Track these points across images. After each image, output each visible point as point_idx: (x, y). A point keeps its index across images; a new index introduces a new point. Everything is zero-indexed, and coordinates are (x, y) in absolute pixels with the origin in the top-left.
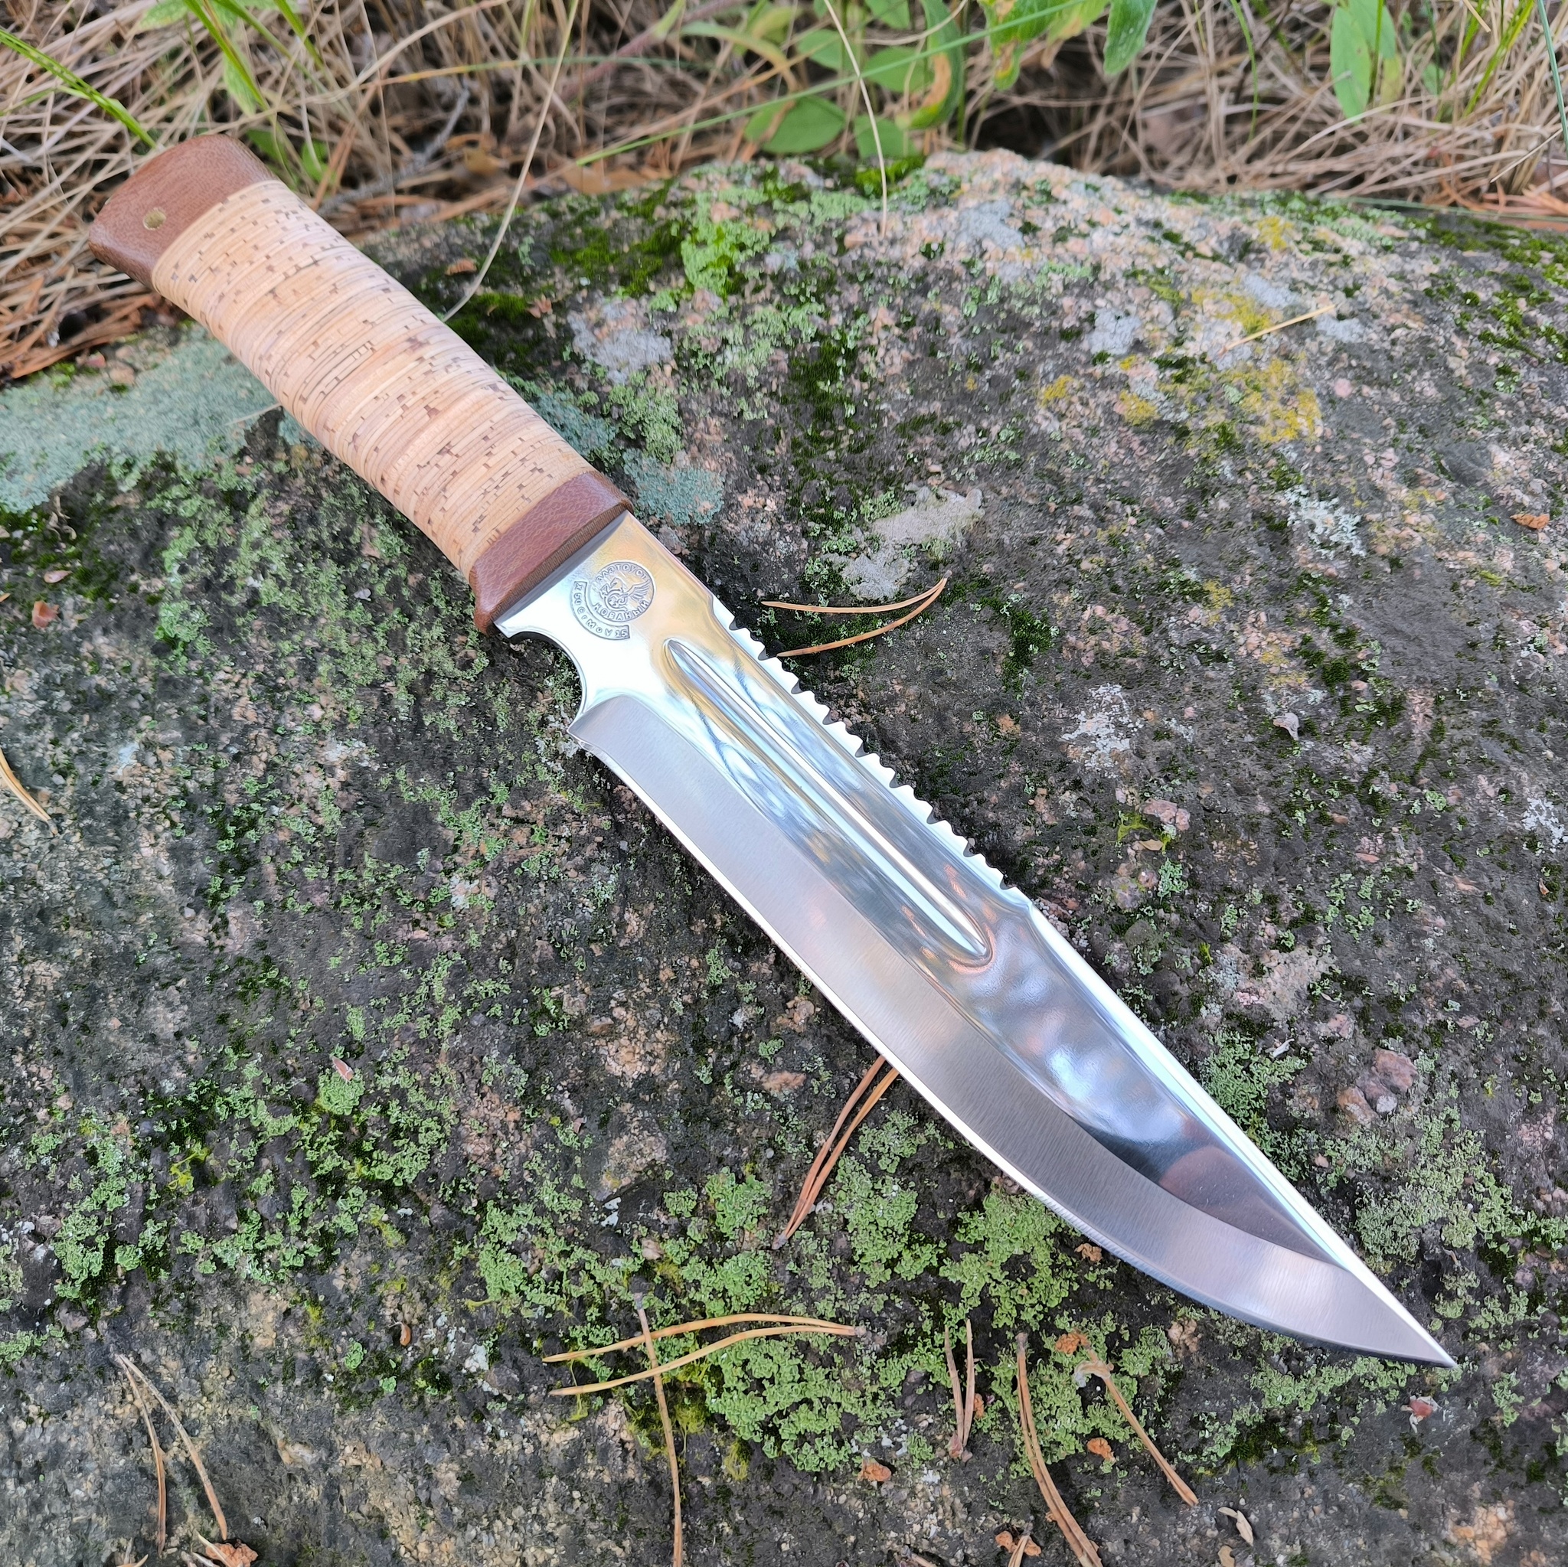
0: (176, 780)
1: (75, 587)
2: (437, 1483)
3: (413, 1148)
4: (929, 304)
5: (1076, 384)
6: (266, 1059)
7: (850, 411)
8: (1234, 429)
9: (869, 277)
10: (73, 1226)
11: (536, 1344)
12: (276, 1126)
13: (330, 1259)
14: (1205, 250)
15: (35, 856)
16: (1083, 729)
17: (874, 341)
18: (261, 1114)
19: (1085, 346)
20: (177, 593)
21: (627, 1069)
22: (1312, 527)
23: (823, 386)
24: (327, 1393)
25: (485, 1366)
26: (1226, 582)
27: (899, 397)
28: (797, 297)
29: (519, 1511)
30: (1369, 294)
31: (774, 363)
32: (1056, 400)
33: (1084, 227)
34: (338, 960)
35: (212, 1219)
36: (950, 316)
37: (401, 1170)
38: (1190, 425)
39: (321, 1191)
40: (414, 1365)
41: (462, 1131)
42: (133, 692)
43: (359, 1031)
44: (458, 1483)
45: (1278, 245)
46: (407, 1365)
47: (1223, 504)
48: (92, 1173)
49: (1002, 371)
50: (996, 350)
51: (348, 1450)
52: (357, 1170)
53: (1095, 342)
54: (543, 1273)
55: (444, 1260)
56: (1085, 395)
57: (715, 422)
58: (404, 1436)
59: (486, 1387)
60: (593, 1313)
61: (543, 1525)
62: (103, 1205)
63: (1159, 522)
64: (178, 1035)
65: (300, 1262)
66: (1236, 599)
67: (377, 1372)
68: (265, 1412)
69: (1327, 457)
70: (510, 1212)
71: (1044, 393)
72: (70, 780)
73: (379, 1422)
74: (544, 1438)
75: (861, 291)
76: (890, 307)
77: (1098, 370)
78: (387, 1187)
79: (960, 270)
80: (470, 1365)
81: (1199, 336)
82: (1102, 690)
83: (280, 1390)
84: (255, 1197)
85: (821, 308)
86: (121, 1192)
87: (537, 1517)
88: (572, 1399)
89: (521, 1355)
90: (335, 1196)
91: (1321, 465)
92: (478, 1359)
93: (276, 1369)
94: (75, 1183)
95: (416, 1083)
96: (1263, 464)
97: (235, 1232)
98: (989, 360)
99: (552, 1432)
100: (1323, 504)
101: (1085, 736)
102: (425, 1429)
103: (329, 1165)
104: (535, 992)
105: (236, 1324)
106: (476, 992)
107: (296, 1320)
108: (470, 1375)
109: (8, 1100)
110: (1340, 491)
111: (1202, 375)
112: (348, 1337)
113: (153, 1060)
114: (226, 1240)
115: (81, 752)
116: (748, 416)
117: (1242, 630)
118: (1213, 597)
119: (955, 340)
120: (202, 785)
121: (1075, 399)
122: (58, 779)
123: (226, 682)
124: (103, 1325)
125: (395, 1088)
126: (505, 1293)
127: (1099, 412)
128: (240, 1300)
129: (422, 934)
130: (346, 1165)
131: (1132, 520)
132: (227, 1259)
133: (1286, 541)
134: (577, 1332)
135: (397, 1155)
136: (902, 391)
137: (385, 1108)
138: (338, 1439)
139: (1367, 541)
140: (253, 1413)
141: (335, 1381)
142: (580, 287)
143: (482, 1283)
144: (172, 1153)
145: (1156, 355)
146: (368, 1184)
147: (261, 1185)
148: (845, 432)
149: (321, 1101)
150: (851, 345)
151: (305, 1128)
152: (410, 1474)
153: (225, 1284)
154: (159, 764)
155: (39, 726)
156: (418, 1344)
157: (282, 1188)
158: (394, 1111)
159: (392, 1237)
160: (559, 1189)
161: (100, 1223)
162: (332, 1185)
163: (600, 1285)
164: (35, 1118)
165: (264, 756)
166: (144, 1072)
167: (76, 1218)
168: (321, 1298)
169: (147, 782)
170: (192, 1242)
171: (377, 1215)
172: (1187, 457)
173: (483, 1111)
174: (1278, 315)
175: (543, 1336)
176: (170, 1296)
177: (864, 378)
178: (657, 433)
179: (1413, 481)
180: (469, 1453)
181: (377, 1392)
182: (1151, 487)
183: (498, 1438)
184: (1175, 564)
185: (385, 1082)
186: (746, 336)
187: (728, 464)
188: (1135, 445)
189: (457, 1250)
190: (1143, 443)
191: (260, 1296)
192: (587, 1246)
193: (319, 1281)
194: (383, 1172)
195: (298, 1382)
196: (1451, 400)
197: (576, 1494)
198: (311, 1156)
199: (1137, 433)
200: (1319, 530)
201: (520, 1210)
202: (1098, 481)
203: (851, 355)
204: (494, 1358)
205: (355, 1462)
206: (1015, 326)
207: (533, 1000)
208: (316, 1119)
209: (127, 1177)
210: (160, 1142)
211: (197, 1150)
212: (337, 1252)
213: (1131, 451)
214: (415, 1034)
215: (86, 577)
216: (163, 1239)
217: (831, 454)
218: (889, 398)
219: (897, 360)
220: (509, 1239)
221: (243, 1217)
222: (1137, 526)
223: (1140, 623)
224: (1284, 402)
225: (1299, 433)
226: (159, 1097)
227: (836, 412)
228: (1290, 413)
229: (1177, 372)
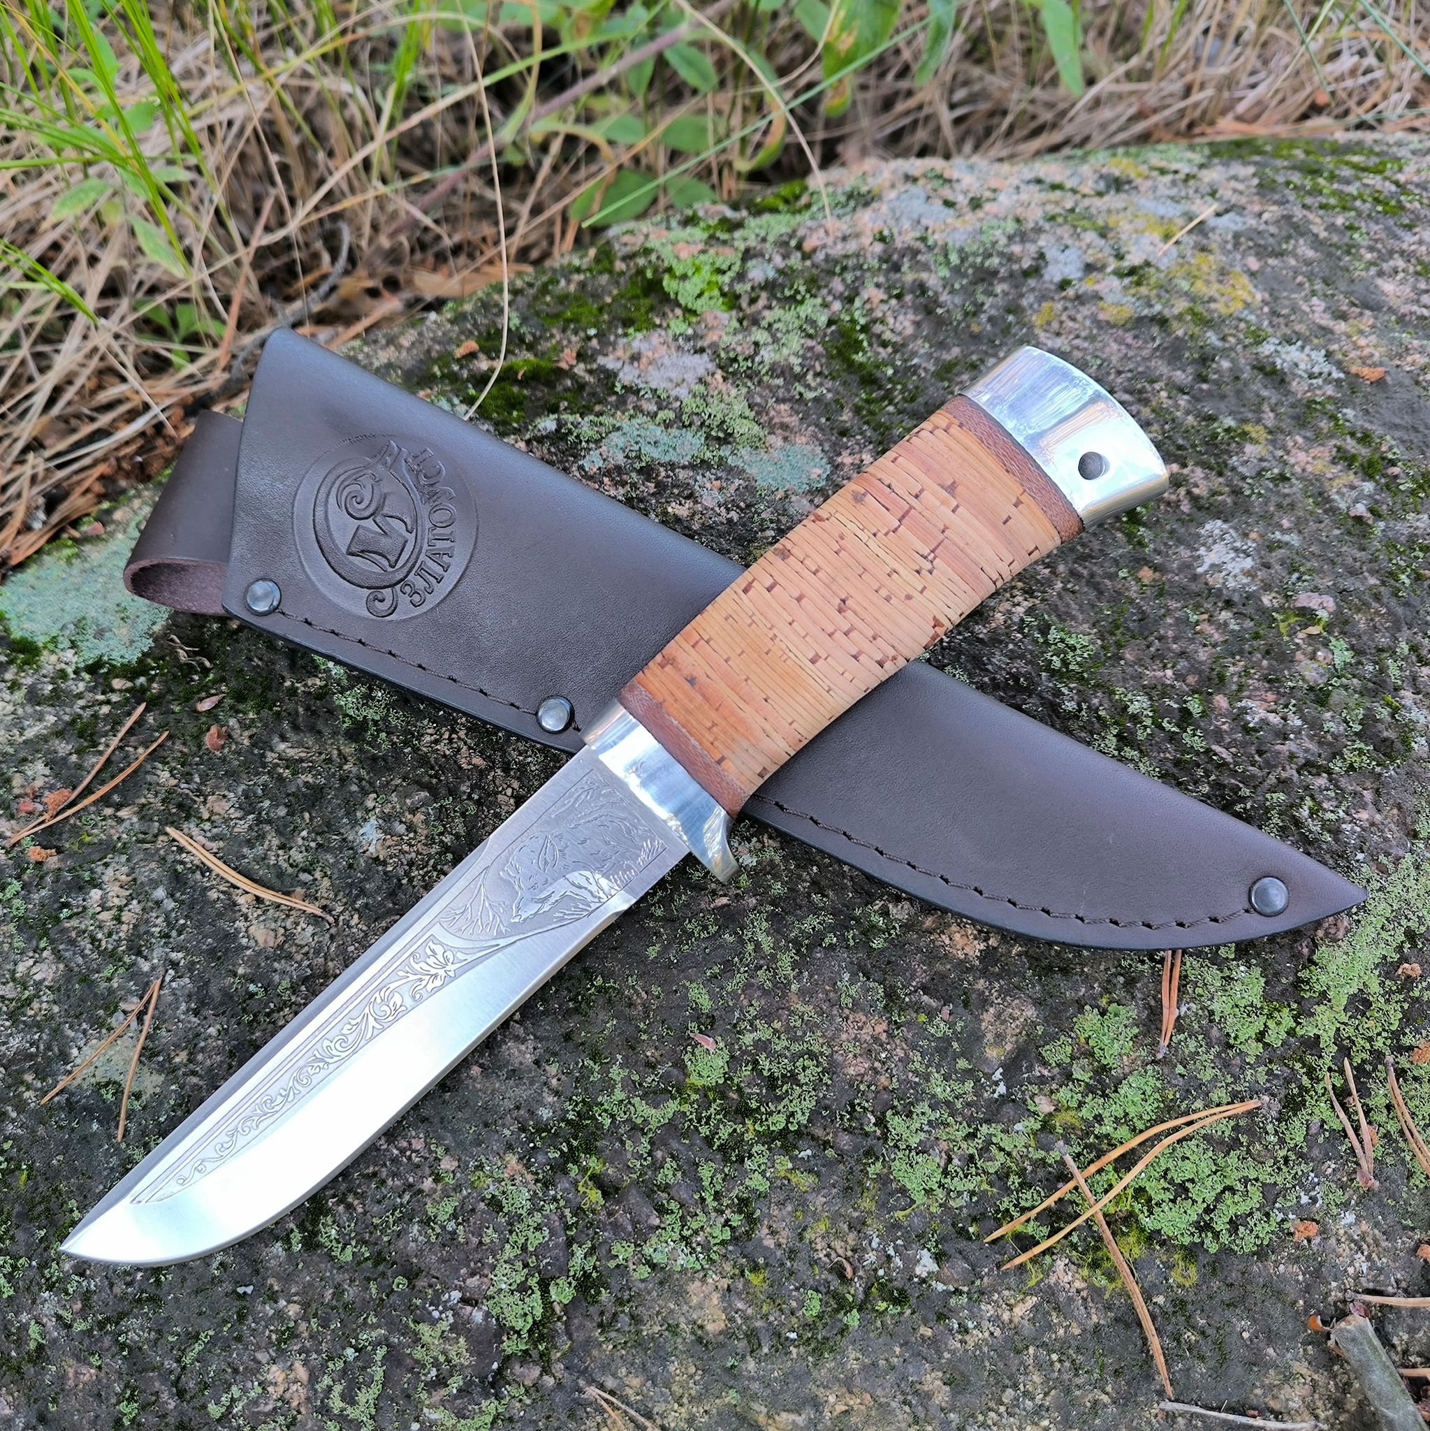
0: (430, 841)
1: (232, 708)
2: (929, 1396)
3: (798, 1090)
4: (908, 276)
5: (1059, 306)
6: (625, 1058)
7: (890, 372)
8: (1199, 309)
9: (844, 269)
10: (505, 1277)
11: (971, 1230)
12: (656, 1115)
13: (751, 1220)
14: (1086, 190)
15: (317, 952)
16: (1208, 561)
17: (879, 314)
18: (642, 1109)
19: (1047, 277)
20: (345, 682)
21: (967, 950)
22: (1296, 365)
23: (859, 357)
24: (794, 1350)
25: (935, 1268)
26: (1259, 421)
27: (922, 351)
28: (793, 298)
29: (1010, 1393)
30: (1226, 193)
31: (811, 349)
32: (1049, 323)
33: (988, 194)
34: (657, 947)
35: (634, 1223)
36: (932, 281)
37: (792, 1114)
38: (1167, 313)
39: (726, 1159)
40: (867, 1292)
41: (837, 1057)
42: (344, 780)
43: (706, 1003)
44: (947, 1388)
45: (1140, 175)
46: (861, 1296)
47: (1226, 364)
48: (502, 1220)
49: (993, 312)
50: (980, 298)
51: (832, 1399)
52: (750, 1129)
53: (1053, 273)
54: (956, 1161)
55: (860, 1183)
56: (1072, 313)
57: (783, 407)
58: (882, 1362)
59: (940, 1287)
60: (1014, 1180)
61: (1033, 1399)
62: (524, 1248)
63: (1182, 390)
64: (537, 1062)
65: (727, 1235)
66: (1270, 432)
67: (837, 1311)
68: (743, 1392)
69: (1274, 313)
70: (909, 1115)
71: (1036, 319)
72: (318, 875)
73: (853, 1359)
74: (1006, 1316)
75: (843, 280)
76: (878, 286)
77: (1070, 292)
78: (784, 1133)
79: (919, 245)
80: (920, 1271)
81: (1133, 249)
82: (1208, 527)
83: (751, 1365)
84: (666, 1188)
85: (819, 301)
86: (538, 1228)
87: (1026, 1394)
88: (1022, 1267)
89: (963, 1244)
90: (741, 1160)
91: (1276, 320)
92: (926, 1264)
93: (742, 1345)
94: (490, 1235)
95: (775, 1031)
96: (1236, 328)
97: (658, 1227)
98: (979, 307)
99: (1011, 1308)
100: (1293, 348)
101: (1213, 566)
102: (897, 1350)
103: (724, 1133)
104: (858, 912)
105: (682, 1320)
106: (802, 931)
107: (739, 1294)
108: (923, 1281)
109: (390, 1182)
110: (1299, 336)
111: (1154, 277)
112: (797, 1289)
113: (522, 1093)
114: (654, 1240)
115: (319, 846)
116: (810, 395)
117: (1288, 453)
118: (1254, 435)
119: (944, 297)
120: (457, 836)
121: (1064, 317)
122: (305, 877)
123: (436, 742)
124: (558, 1368)
125: (757, 1043)
126: (929, 1192)
127: (1088, 323)
128: (680, 1294)
129: (724, 900)
130: (739, 1128)
131: (1164, 394)
132: (658, 1258)
133: (1283, 381)
134: (1006, 1203)
135: (786, 1101)
136: (922, 347)
137: (756, 1063)
138: (821, 1392)
139: (1339, 365)
140: (732, 1397)
141: (800, 1336)
142: (589, 338)
143: (903, 1191)
144: (572, 1174)
145: (1109, 270)
146: (768, 1138)
147: (668, 1174)
148: (894, 389)
149: (694, 1079)
150: (862, 321)
151: (686, 1108)
152: (900, 1398)
153: (661, 1283)
154: (411, 828)
155: (261, 837)
156: (861, 1273)
157: (690, 1170)
158: (765, 1063)
159: (804, 1181)
160: (946, 1078)
161: (526, 1265)
162: (734, 1153)
163: (1009, 1154)
164: (421, 1191)
165: (509, 792)
166: (518, 1108)
167: (504, 1268)
168: (761, 1261)
169: (406, 848)
170: (623, 1251)
171: (783, 1164)
172: (1177, 338)
173: (853, 1032)
174: (1180, 222)
175: (974, 1220)
176: (615, 1314)
177: (884, 344)
178: (743, 428)
179: (1343, 317)
180: (947, 1355)
181: (844, 1330)
182: (1161, 367)
183: (967, 1331)
184: (1211, 419)
185: (748, 1039)
186: (773, 336)
187: (814, 436)
188: (1129, 340)
189: (871, 1170)
190: (1136, 337)
191: (697, 1283)
192: (988, 1122)
193: (750, 1246)
194: (778, 1122)
195: (766, 1350)
196: (1330, 255)
197: (1055, 1357)
198: (704, 1131)
199: (1127, 331)
200: (1302, 366)
201: (918, 1110)
202: (1119, 373)
203: (865, 329)
204: (939, 1257)
205: (840, 1408)
206: (986, 276)
207: (857, 920)
208: (694, 1097)
209: (541, 1210)
210: (560, 1168)
211: (594, 1164)
212: (758, 1213)
213: (1129, 346)
214: (761, 988)
215: (240, 697)
216: (593, 1260)
217: (891, 409)
218: (914, 354)
219: (907, 324)
220: (914, 1141)
221: (662, 1210)
222: (1169, 397)
223: (1211, 469)
224: (1221, 282)
225: (1245, 302)
226: (542, 1128)
227: (879, 375)
228: (1230, 289)
229: (1135, 278)
